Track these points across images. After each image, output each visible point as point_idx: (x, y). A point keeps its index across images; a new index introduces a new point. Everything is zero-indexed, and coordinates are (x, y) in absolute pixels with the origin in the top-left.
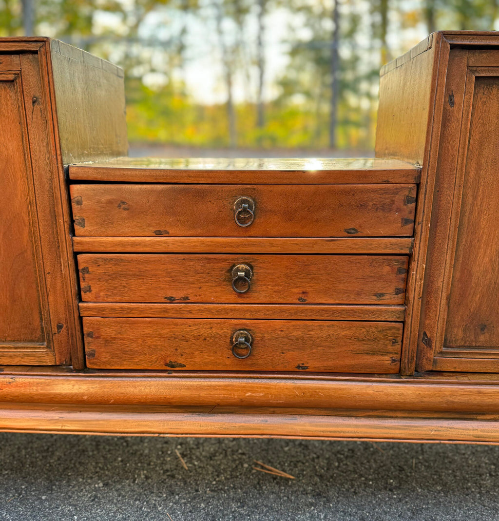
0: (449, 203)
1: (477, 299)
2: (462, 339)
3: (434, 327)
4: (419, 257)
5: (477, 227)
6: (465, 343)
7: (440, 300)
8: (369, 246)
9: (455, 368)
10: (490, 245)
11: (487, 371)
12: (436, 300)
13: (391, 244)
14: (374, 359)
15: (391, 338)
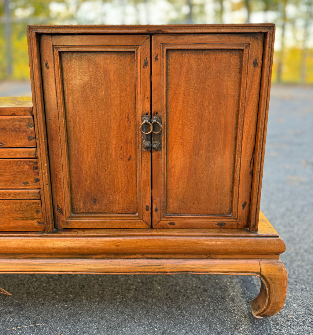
0: (57, 126)
1: (88, 183)
2: (83, 208)
3: (63, 202)
4: (41, 159)
5: (80, 141)
6: (86, 210)
7: (63, 185)
8: (11, 154)
9: (80, 226)
10: (89, 151)
11: (99, 228)
12: (61, 185)
13: (23, 152)
14: (28, 223)
15: (35, 209)
